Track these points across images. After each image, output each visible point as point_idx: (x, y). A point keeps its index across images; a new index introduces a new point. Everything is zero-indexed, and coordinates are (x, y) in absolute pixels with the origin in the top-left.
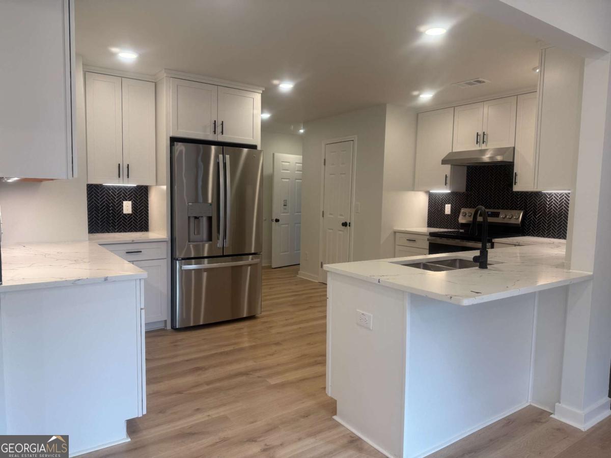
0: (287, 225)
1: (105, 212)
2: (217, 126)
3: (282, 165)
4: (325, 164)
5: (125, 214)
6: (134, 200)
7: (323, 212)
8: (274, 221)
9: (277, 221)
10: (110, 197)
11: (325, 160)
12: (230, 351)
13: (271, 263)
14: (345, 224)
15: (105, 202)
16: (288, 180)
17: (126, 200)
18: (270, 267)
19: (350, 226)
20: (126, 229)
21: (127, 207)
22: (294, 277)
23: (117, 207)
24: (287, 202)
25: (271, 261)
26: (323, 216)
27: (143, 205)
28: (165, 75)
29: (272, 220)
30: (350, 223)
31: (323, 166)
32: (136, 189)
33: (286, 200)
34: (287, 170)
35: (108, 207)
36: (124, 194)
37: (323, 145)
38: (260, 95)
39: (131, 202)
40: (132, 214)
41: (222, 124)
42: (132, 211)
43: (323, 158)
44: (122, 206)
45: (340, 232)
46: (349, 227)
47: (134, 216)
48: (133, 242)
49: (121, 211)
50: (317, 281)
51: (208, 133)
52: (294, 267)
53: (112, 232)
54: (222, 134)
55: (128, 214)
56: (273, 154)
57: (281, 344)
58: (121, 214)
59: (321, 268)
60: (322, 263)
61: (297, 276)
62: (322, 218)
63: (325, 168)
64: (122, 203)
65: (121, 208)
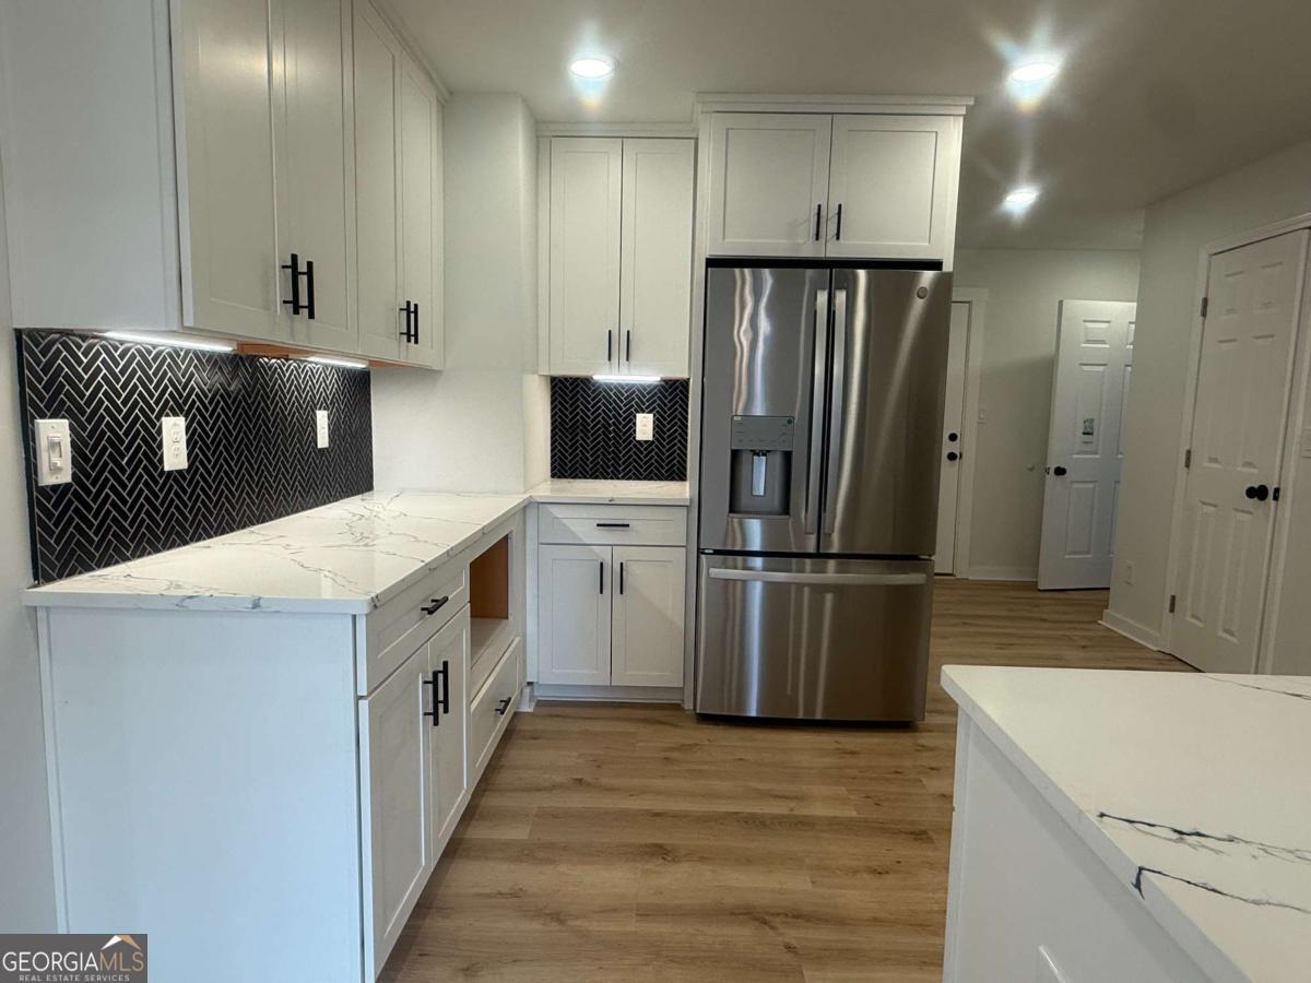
0: (1091, 486)
1: (600, 435)
2: (827, 220)
3: (1087, 328)
4: (1204, 314)
5: (639, 442)
6: (658, 412)
7: (1189, 452)
8: (1052, 471)
9: (1060, 471)
10: (611, 404)
11: (1205, 301)
12: (774, 817)
13: (1037, 576)
14: (1258, 493)
15: (600, 414)
16: (1102, 368)
17: (643, 411)
18: (1033, 586)
20: (641, 474)
21: (644, 427)
22: (1091, 622)
23: (624, 426)
24: (1095, 423)
25: (1037, 571)
26: (1187, 465)
27: (676, 423)
28: (699, 108)
29: (1047, 471)
30: (1276, 490)
31: (1201, 318)
32: (662, 386)
33: (1092, 421)
34: (1103, 342)
35: (606, 426)
36: (639, 398)
37: (1203, 256)
38: (961, 119)
39: (651, 416)
40: (653, 442)
41: (839, 213)
42: (654, 436)
43: (1201, 297)
44: (635, 424)
45: (1241, 515)
46: (1273, 502)
47: (656, 446)
48: (611, 504)
49: (631, 434)
50: (1155, 649)
51: (801, 241)
52: (1095, 597)
53: (612, 478)
54: (838, 238)
55: (646, 442)
56: (1061, 302)
57: (930, 840)
58: (631, 442)
59: (1171, 614)
60: (1173, 598)
61: (1100, 622)
62: (1186, 469)
63: (1203, 324)
64: (635, 417)
65: (631, 427)
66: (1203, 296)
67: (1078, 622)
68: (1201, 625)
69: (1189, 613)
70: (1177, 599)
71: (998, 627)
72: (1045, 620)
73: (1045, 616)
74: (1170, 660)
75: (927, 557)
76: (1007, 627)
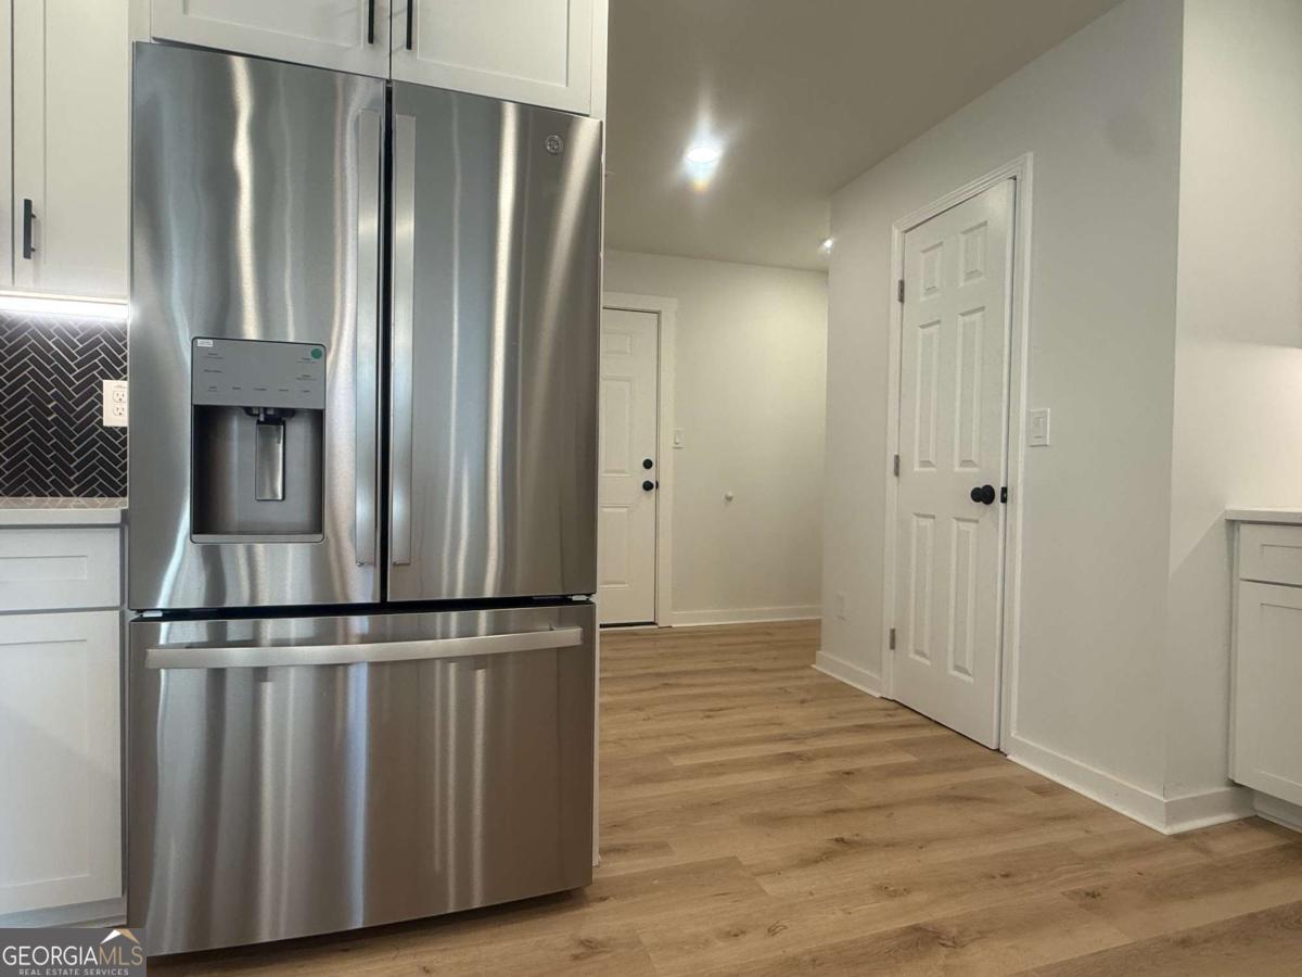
1: (26, 417)
4: (902, 299)
5: (110, 430)
7: (897, 457)
11: (902, 284)
14: (984, 495)
19: (1004, 500)
21: (119, 403)
22: (803, 668)
23: (80, 402)
26: (897, 473)
30: (1004, 490)
31: (899, 304)
37: (896, 233)
43: (896, 279)
44: (100, 398)
45: (963, 526)
46: (1002, 505)
49: (94, 416)
54: (411, 49)
55: (123, 430)
58: (95, 429)
59: (892, 651)
60: (893, 631)
61: (814, 666)
62: (895, 478)
63: (902, 310)
64: (100, 386)
65: (93, 404)
66: (900, 278)
67: (788, 669)
68: (928, 663)
69: (911, 647)
70: (896, 632)
71: (703, 685)
72: (754, 670)
73: (754, 665)
74: (896, 709)
75: (584, 598)
76: (714, 684)
